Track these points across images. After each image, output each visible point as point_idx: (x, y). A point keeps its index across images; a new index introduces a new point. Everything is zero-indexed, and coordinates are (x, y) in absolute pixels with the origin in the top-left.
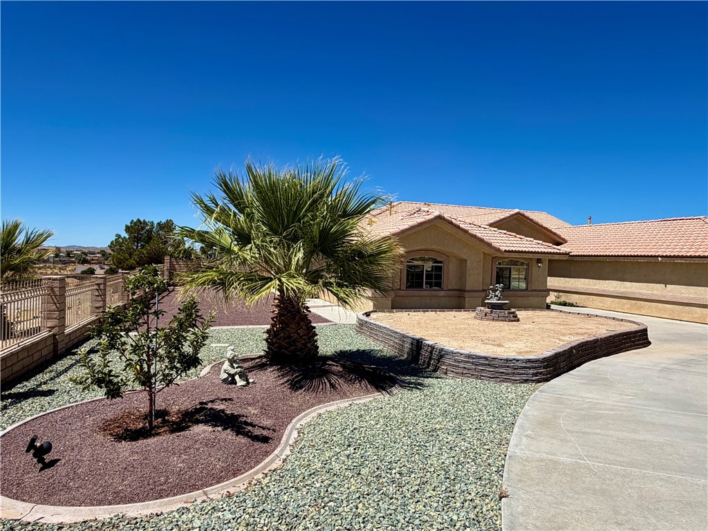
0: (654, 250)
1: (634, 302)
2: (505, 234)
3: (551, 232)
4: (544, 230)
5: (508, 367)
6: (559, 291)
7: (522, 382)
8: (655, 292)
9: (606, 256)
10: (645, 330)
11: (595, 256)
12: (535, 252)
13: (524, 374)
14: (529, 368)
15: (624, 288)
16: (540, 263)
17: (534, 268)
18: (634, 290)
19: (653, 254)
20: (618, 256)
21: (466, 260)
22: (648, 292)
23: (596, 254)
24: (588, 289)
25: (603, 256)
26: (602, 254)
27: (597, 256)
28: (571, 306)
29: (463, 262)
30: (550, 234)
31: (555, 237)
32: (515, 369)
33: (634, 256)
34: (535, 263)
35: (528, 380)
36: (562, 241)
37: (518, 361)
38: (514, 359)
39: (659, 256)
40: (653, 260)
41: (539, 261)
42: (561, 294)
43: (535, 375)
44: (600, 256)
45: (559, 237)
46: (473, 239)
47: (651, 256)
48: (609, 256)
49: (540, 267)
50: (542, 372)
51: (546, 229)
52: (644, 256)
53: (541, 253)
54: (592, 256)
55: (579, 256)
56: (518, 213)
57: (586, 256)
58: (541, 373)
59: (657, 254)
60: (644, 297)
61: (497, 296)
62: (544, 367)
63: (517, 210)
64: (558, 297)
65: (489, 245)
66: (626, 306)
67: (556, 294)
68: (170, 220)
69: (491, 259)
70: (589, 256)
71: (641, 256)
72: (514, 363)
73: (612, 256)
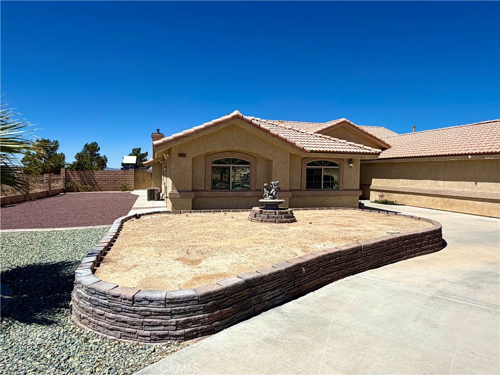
0: (465, 149)
1: (446, 199)
2: (320, 137)
3: (376, 138)
4: (369, 137)
5: (134, 312)
6: (383, 191)
7: (155, 340)
8: (466, 190)
9: (420, 157)
10: (440, 230)
11: (411, 157)
12: (347, 153)
13: (160, 325)
14: (171, 314)
15: (438, 186)
16: (351, 163)
17: (345, 169)
18: (446, 188)
19: (463, 152)
20: (431, 156)
21: (272, 161)
22: (459, 190)
23: (411, 155)
24: (405, 189)
25: (418, 157)
26: (416, 155)
27: (413, 157)
28: (391, 204)
29: (269, 162)
30: (375, 140)
31: (379, 143)
32: (146, 316)
33: (446, 155)
34: (347, 163)
35: (167, 335)
36: (386, 147)
37: (151, 301)
38: (145, 299)
39: (469, 154)
40: (463, 158)
41: (350, 161)
42: (384, 193)
43: (184, 325)
44: (415, 157)
45: (384, 143)
46: (275, 139)
47: (462, 155)
48: (423, 157)
49: (351, 166)
50: (199, 319)
51: (371, 136)
52: (455, 155)
53: (353, 153)
54: (408, 157)
55: (397, 158)
56: (345, 122)
57: (404, 158)
58: (196, 322)
59: (467, 152)
60: (455, 195)
61: (272, 195)
62: (205, 310)
63: (343, 119)
64: (382, 196)
65: (293, 145)
66: (439, 204)
67: (379, 193)
68: (95, 143)
69: (300, 159)
70: (406, 158)
71: (452, 155)
72: (144, 305)
73: (426, 156)
